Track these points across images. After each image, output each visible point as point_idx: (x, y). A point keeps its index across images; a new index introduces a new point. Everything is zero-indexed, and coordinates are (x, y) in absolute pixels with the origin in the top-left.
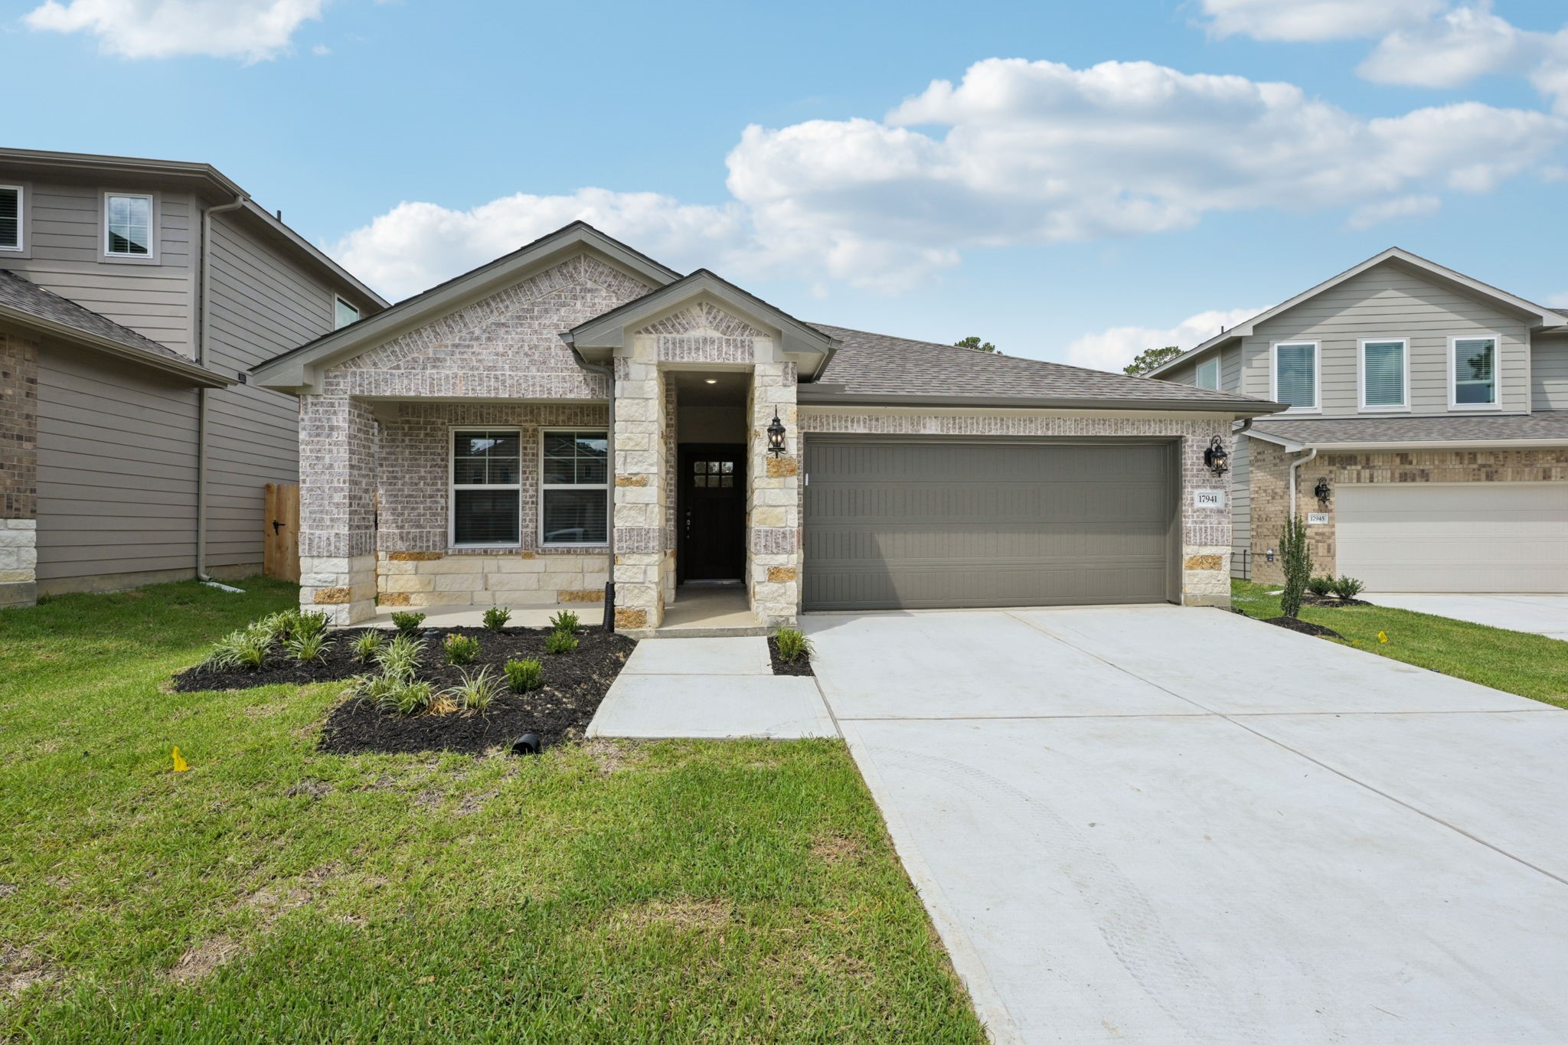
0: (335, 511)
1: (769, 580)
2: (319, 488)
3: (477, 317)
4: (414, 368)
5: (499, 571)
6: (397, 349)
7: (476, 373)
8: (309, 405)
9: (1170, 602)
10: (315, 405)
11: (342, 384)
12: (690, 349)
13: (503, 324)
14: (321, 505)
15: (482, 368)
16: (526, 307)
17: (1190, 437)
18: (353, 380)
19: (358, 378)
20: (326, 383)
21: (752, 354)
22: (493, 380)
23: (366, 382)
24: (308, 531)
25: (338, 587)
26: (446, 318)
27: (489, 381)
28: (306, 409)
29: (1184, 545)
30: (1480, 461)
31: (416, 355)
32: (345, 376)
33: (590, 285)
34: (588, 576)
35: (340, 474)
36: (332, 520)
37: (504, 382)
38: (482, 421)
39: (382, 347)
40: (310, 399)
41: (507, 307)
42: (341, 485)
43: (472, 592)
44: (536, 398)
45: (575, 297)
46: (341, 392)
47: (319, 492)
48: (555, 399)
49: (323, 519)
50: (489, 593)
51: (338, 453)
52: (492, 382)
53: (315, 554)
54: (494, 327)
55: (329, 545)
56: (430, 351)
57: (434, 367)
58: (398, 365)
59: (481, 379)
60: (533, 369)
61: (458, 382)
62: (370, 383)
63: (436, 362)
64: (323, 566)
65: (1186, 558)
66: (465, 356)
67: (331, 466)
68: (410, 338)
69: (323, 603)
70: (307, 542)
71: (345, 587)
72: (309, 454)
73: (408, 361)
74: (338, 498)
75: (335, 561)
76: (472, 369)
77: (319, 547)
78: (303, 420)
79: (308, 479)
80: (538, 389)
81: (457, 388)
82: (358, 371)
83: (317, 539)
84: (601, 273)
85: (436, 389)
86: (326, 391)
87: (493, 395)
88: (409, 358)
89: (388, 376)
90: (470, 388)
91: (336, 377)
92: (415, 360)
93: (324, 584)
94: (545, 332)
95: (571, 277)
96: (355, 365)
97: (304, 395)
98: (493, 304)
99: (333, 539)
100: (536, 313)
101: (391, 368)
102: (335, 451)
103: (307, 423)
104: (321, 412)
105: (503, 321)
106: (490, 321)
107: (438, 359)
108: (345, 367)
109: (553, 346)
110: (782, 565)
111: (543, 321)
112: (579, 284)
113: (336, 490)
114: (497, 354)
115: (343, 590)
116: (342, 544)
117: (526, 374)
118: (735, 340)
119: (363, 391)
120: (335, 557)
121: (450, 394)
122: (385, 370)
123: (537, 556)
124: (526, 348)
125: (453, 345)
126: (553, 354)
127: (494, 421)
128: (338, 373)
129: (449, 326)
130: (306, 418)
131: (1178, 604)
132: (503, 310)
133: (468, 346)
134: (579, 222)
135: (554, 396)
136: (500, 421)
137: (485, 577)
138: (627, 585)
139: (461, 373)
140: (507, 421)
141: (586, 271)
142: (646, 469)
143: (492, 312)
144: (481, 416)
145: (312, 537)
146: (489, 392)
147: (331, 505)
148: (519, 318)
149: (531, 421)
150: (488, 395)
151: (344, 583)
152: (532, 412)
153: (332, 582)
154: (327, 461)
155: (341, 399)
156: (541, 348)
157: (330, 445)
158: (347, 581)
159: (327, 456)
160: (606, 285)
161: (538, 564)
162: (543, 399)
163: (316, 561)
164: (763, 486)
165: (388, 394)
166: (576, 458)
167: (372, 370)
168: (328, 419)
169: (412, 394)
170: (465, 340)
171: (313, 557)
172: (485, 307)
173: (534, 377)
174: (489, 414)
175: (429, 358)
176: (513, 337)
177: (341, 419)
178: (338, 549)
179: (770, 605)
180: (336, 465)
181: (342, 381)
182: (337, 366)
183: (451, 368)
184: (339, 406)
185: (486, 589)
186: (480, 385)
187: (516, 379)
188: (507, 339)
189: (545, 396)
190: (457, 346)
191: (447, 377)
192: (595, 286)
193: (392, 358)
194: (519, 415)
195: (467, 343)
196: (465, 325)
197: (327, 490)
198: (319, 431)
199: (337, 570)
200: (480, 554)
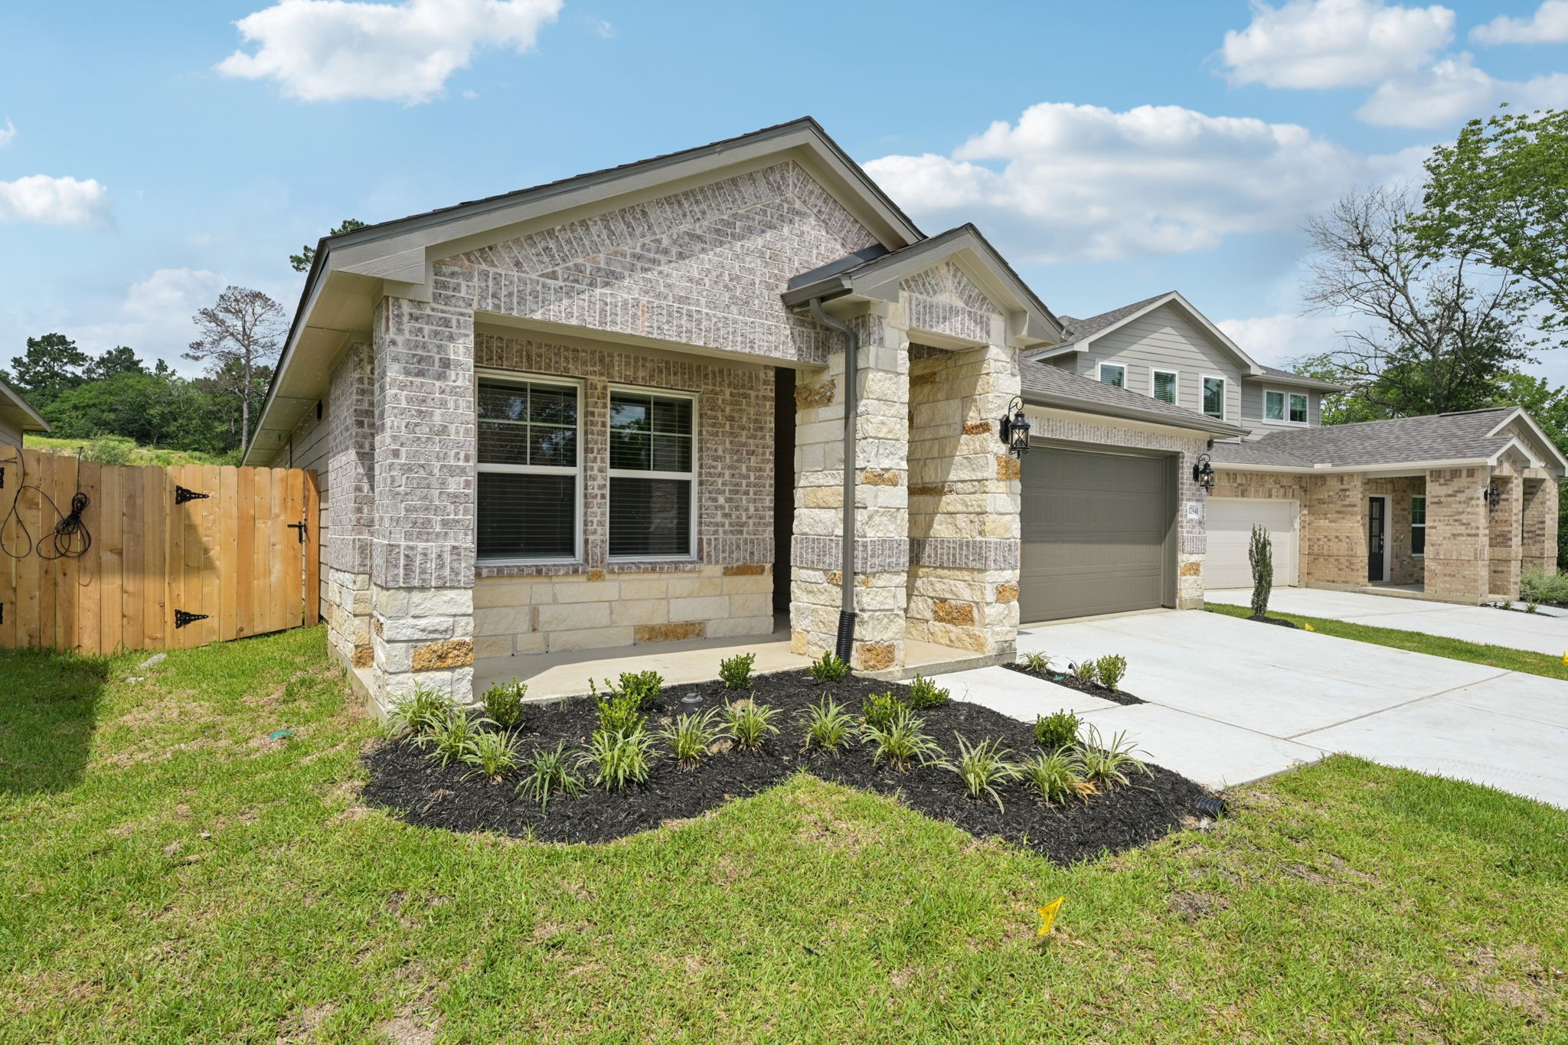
0: (451, 508)
1: (996, 601)
2: (422, 466)
3: (665, 219)
4: (576, 281)
5: (555, 601)
6: (552, 244)
7: (664, 303)
8: (406, 319)
9: (1163, 606)
10: (417, 319)
11: (464, 288)
12: (938, 317)
13: (699, 237)
14: (425, 498)
15: (670, 298)
16: (725, 217)
17: (1186, 454)
18: (483, 285)
19: (491, 283)
20: (436, 282)
21: (988, 333)
22: (685, 318)
23: (504, 292)
24: (403, 543)
25: (454, 639)
26: (624, 210)
27: (680, 318)
28: (400, 323)
29: (1180, 553)
30: (1238, 481)
31: (580, 261)
32: (469, 277)
33: (798, 205)
34: (673, 602)
35: (459, 445)
36: (445, 523)
37: (699, 322)
38: (530, 366)
39: (530, 237)
40: (406, 308)
41: (704, 213)
42: (461, 463)
43: (514, 635)
44: (736, 352)
45: (781, 218)
46: (461, 303)
47: (422, 473)
48: (758, 355)
49: (429, 521)
50: (539, 635)
51: (457, 407)
52: (684, 321)
53: (416, 583)
54: (686, 238)
55: (442, 566)
56: (602, 257)
57: (607, 284)
58: (554, 272)
59: (670, 315)
60: (734, 309)
61: (640, 313)
62: (510, 295)
63: (610, 277)
64: (428, 604)
65: (1181, 564)
66: (649, 275)
67: (444, 430)
68: (572, 231)
69: (428, 669)
70: (402, 562)
71: (467, 639)
72: (404, 404)
73: (568, 268)
74: (455, 485)
75: (450, 594)
76: (658, 296)
77: (423, 572)
78: (393, 343)
79: (403, 450)
80: (739, 339)
81: (639, 322)
82: (492, 271)
83: (419, 557)
84: (811, 192)
85: (609, 319)
86: (436, 297)
87: (684, 341)
88: (570, 264)
89: (539, 288)
90: (655, 325)
91: (453, 274)
92: (579, 268)
93: (431, 636)
94: (748, 259)
95: (779, 188)
96: (485, 260)
97: (397, 299)
98: (686, 205)
99: (447, 557)
100: (738, 230)
101: (542, 276)
102: (451, 405)
103: (400, 349)
104: (426, 332)
105: (699, 232)
106: (683, 228)
107: (613, 273)
108: (469, 260)
109: (757, 282)
110: (1007, 582)
111: (748, 244)
112: (786, 200)
113: (452, 471)
114: (690, 280)
115: (462, 644)
116: (463, 565)
117: (726, 315)
118: (975, 314)
119: (497, 307)
120: (452, 588)
121: (629, 331)
122: (534, 276)
123: (608, 576)
124: (727, 278)
125: (634, 255)
126: (758, 292)
127: (548, 367)
128: (457, 269)
129: (629, 225)
130: (400, 339)
131: (1173, 607)
132: (699, 215)
133: (654, 261)
134: (809, 119)
135: (757, 352)
136: (556, 369)
137: (534, 612)
138: (877, 614)
139: (644, 300)
140: (567, 370)
141: (795, 186)
142: (898, 464)
143: (685, 215)
144: (529, 357)
145: (410, 553)
146: (679, 335)
147: (444, 497)
148: (717, 231)
149: (602, 374)
150: (678, 339)
151: (464, 631)
152: (601, 361)
153: (446, 631)
154: (437, 419)
155: (462, 314)
156: (744, 281)
157: (443, 392)
158: (470, 628)
159: (438, 412)
160: (815, 210)
161: (609, 588)
162: (744, 354)
163: (416, 597)
164: (994, 490)
165: (538, 316)
166: (652, 433)
167: (514, 273)
168: (439, 347)
169: (574, 322)
170: (649, 250)
171: (410, 589)
172: (676, 206)
173: (735, 322)
174: (540, 356)
175: (599, 269)
176: (709, 259)
177: (461, 350)
178: (457, 574)
179: (997, 629)
180: (452, 428)
181: (463, 284)
182: (455, 258)
183: (629, 290)
184: (459, 326)
185: (534, 630)
186: (668, 322)
187: (714, 320)
188: (703, 260)
189: (747, 350)
190: (639, 258)
191: (625, 303)
192: (804, 209)
193: (546, 259)
194: (585, 363)
195: (652, 255)
196: (650, 228)
197: (436, 471)
198: (423, 366)
199: (454, 611)
200: (530, 575)
